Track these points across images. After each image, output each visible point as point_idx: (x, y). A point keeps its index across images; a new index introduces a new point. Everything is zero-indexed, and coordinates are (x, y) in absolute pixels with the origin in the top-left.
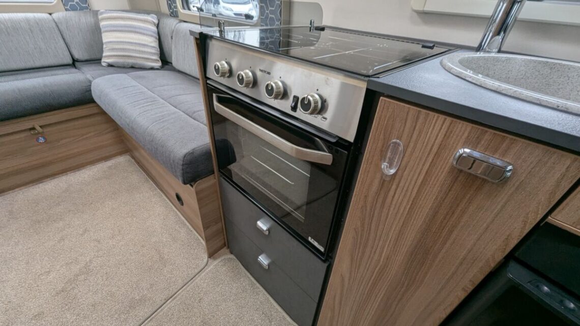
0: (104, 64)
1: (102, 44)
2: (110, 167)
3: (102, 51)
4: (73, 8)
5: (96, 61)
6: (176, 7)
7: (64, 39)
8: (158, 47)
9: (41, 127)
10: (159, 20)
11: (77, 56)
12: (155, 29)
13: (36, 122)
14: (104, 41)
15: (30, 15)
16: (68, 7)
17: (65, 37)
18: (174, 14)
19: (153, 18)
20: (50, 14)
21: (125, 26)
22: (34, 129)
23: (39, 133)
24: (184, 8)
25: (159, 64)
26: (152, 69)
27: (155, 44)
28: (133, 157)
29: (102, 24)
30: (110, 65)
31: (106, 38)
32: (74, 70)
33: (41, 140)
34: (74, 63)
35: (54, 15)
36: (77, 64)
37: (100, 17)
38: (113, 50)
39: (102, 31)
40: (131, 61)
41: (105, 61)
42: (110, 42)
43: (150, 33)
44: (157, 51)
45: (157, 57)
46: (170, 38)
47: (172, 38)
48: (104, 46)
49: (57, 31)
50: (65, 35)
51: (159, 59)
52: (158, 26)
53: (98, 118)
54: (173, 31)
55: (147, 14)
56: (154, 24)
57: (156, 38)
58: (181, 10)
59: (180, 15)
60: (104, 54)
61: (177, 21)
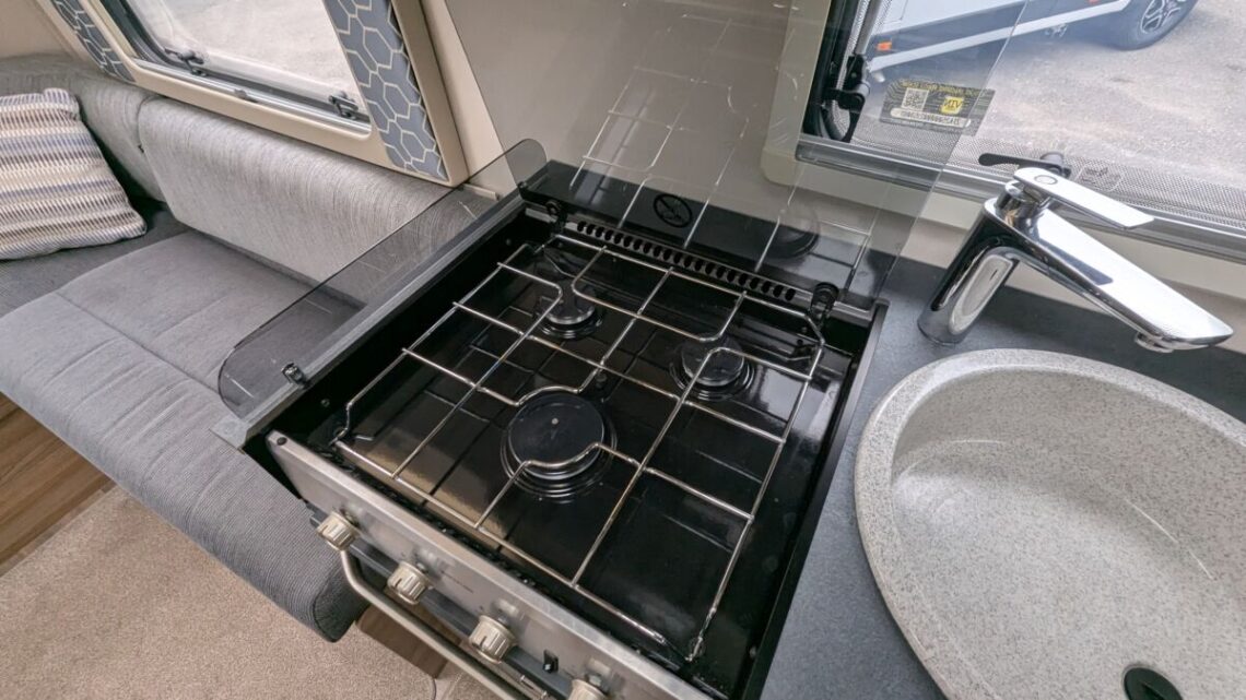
6: (113, 55)
8: (111, 178)
12: (78, 130)
18: (118, 76)
19: (55, 100)
24: (140, 55)
25: (135, 224)
26: (122, 243)
27: (103, 173)
40: (53, 240)
43: (76, 148)
44: (114, 189)
45: (123, 208)
46: (137, 151)
47: (143, 151)
51: (130, 210)
52: (83, 117)
54: (137, 131)
55: (36, 87)
56: (70, 115)
57: (94, 155)
58: (134, 64)
59: (135, 77)
61: (135, 97)
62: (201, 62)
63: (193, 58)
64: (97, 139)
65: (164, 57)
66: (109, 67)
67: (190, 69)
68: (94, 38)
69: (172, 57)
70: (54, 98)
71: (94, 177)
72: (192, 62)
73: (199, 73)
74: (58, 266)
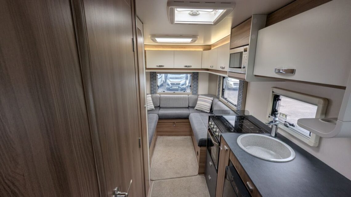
0: (195, 109)
1: (196, 103)
2: (185, 138)
3: (196, 105)
4: (194, 94)
5: (193, 107)
6: (219, 96)
8: (210, 107)
10: (213, 99)
11: (190, 106)
12: (211, 101)
13: (176, 121)
15: (184, 96)
18: (218, 98)
19: (212, 98)
20: (188, 95)
21: (204, 100)
22: (174, 122)
23: (175, 124)
24: (222, 97)
26: (207, 113)
27: (210, 106)
28: (192, 138)
29: (199, 99)
30: (196, 110)
31: (198, 102)
34: (188, 107)
35: (189, 96)
36: (189, 108)
37: (199, 97)
38: (198, 106)
40: (202, 109)
41: (196, 108)
42: (199, 104)
44: (210, 108)
45: (209, 110)
47: (215, 105)
49: (188, 99)
50: (189, 101)
52: (213, 101)
53: (188, 123)
54: (216, 103)
55: (211, 97)
57: (211, 104)
58: (220, 98)
60: (196, 106)
61: (218, 100)
65: (224, 98)
68: (219, 94)
72: (226, 99)
74: (200, 112)
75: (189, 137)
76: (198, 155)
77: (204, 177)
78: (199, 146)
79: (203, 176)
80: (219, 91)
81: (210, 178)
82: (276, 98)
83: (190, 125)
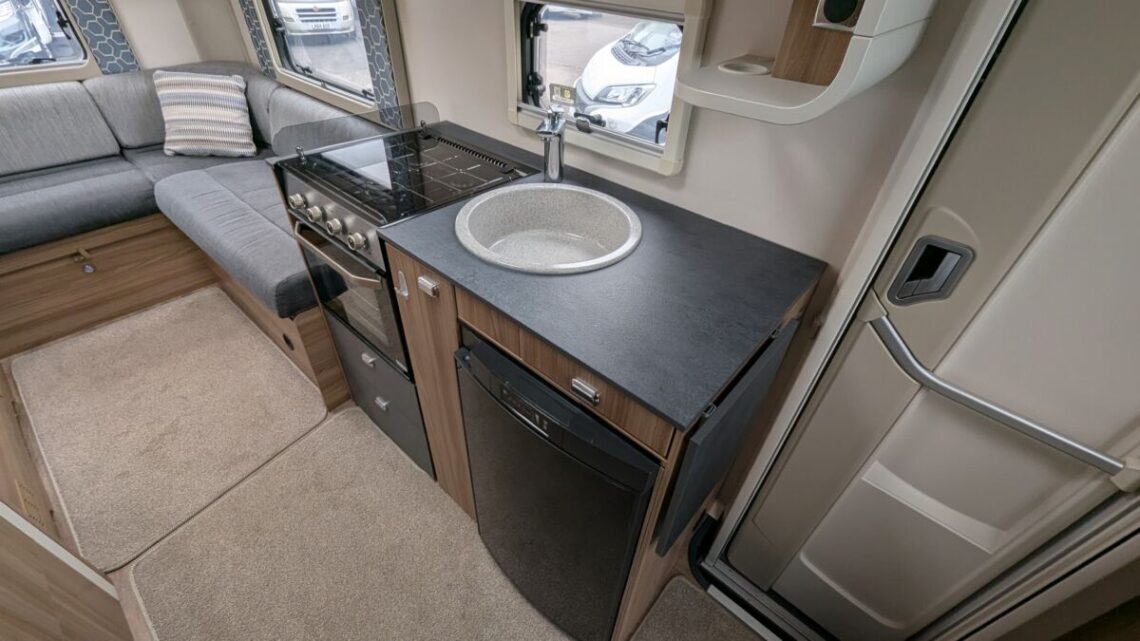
0: (168, 153)
1: (163, 123)
2: (190, 305)
3: (163, 133)
5: (155, 146)
6: (271, 64)
7: (105, 119)
8: (248, 124)
9: (88, 251)
10: (247, 84)
11: (125, 141)
12: (241, 97)
13: (81, 245)
14: (166, 118)
16: (106, 69)
17: (107, 116)
18: (269, 74)
19: (236, 81)
20: (81, 81)
21: (196, 96)
22: (77, 254)
23: (85, 260)
24: (283, 66)
25: (253, 149)
26: (243, 157)
27: (246, 120)
28: (224, 290)
29: (160, 93)
30: (178, 154)
31: (169, 113)
32: (125, 165)
33: (89, 269)
34: (123, 153)
36: (128, 153)
37: (156, 82)
38: (180, 131)
39: (162, 102)
40: (209, 148)
41: (169, 148)
42: (176, 121)
43: (237, 105)
44: (247, 129)
45: (248, 140)
46: (265, 111)
47: (268, 112)
48: (167, 126)
49: (94, 108)
50: (106, 112)
51: (252, 142)
52: (246, 92)
53: (166, 235)
54: (269, 102)
55: (229, 74)
56: (240, 89)
57: (244, 110)
58: (279, 69)
59: (277, 76)
60: (167, 138)
61: (274, 86)
62: (311, 72)
63: (308, 70)
64: (248, 104)
65: (295, 70)
66: (267, 71)
67: (305, 75)
68: (264, 55)
69: (298, 69)
70: (237, 80)
71: (240, 121)
72: (306, 71)
73: (309, 77)
74: (209, 161)
75: (208, 293)
76: (292, 348)
77: (358, 409)
78: (282, 316)
79: (350, 409)
80: (257, 35)
81: (384, 404)
82: (530, 23)
83: (184, 238)
